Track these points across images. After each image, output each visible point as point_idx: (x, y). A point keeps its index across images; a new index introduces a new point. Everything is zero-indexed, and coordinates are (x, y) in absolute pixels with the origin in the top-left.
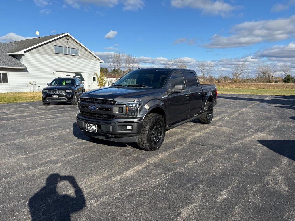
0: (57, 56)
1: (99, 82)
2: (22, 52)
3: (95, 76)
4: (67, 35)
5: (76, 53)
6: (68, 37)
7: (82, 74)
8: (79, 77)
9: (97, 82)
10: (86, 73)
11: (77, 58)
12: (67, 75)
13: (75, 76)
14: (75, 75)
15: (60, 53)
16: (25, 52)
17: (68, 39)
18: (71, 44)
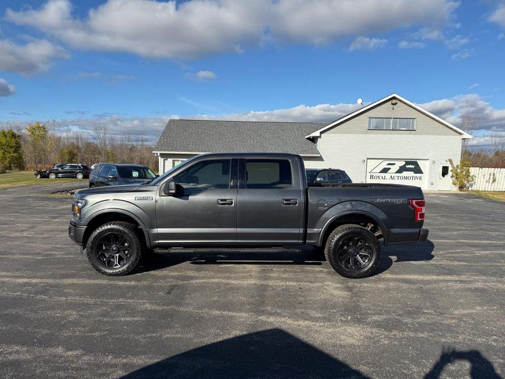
0: (373, 133)
1: (456, 176)
2: (317, 134)
3: (448, 164)
4: (394, 98)
5: (408, 125)
6: (394, 101)
7: (418, 161)
8: (413, 167)
9: (452, 177)
10: (428, 160)
11: (410, 134)
12: (389, 164)
13: (405, 165)
14: (404, 163)
15: (377, 129)
16: (321, 133)
17: (395, 104)
18: (401, 111)
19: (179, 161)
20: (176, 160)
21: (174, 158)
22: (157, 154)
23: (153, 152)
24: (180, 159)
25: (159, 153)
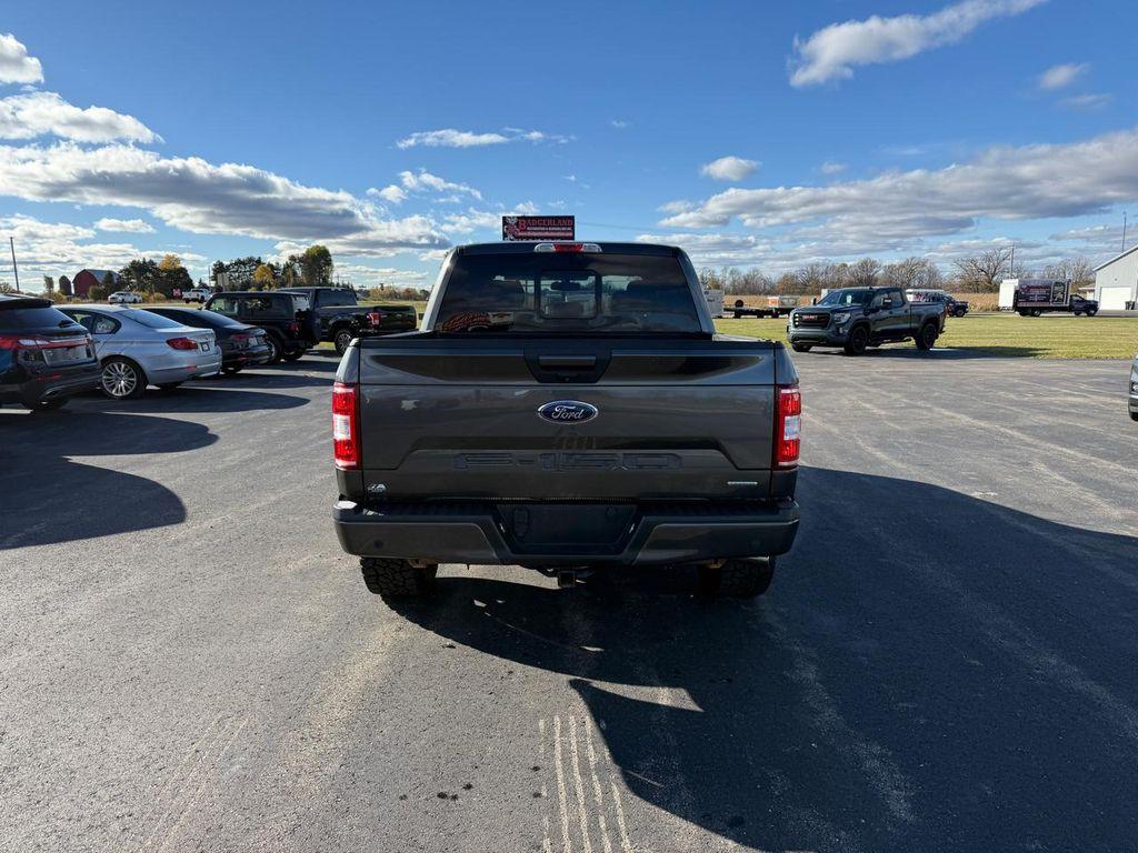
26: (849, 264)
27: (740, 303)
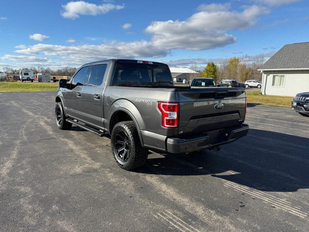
19: (278, 76)
20: (276, 76)
21: (274, 74)
22: (260, 71)
23: (258, 70)
24: (279, 75)
25: (262, 70)
26: (76, 68)
27: (54, 78)
